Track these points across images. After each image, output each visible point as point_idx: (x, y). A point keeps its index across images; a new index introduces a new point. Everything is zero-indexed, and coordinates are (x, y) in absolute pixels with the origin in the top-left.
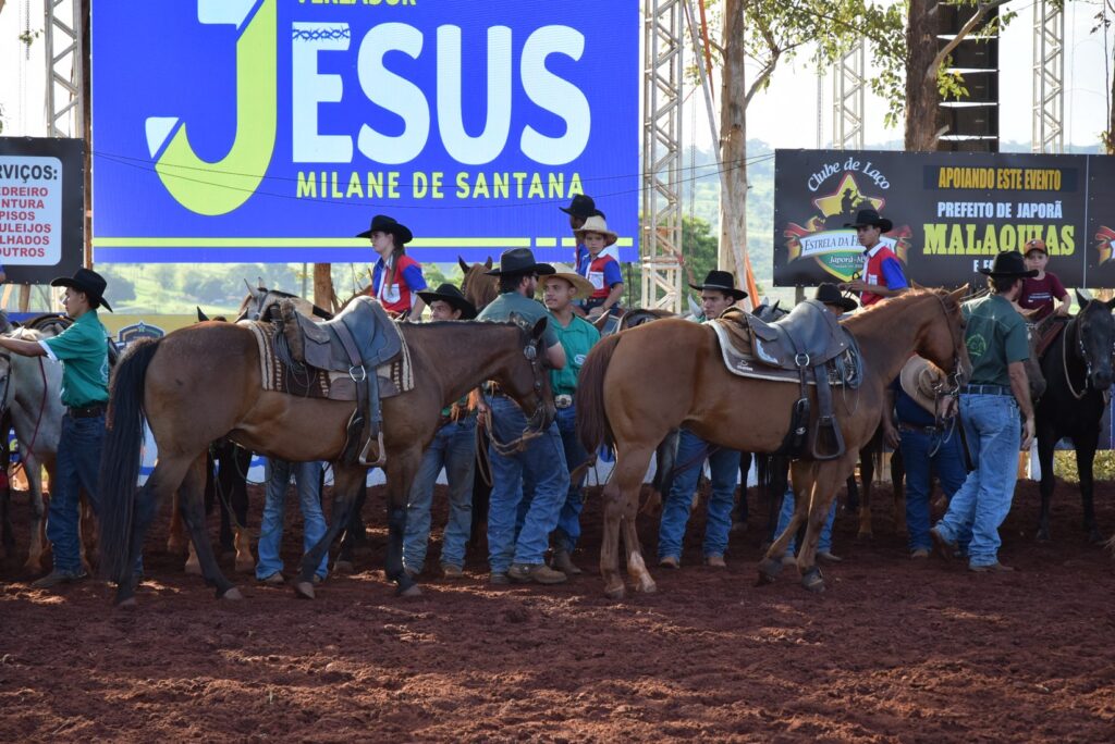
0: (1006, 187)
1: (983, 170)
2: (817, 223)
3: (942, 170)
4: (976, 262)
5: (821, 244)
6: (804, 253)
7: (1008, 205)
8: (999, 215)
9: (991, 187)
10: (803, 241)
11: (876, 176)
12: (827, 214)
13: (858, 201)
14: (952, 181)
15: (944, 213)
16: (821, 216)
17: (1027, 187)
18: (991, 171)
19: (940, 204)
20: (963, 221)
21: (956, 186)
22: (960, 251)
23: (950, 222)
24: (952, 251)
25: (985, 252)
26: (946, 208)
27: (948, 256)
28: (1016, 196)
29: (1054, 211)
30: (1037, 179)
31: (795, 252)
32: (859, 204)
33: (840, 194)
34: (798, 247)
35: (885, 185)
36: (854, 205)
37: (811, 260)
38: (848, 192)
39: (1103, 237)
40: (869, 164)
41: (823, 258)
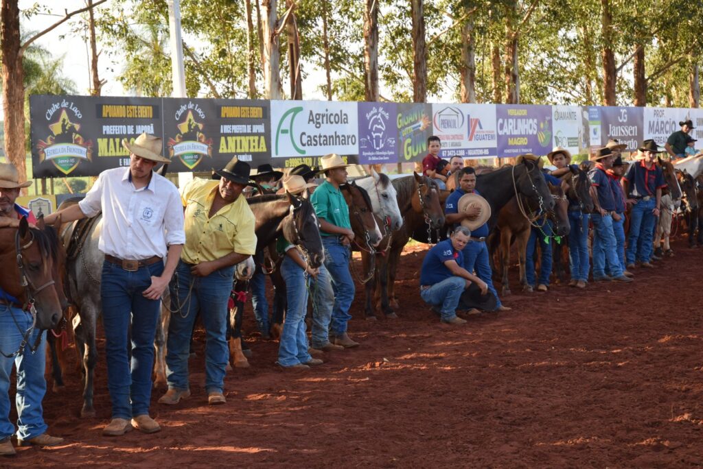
0: (131, 116)
1: (121, 107)
2: (51, 139)
3: (104, 106)
4: (120, 160)
5: (54, 151)
6: (47, 158)
7: (132, 126)
8: (129, 133)
9: (124, 116)
10: (45, 150)
11: (76, 110)
12: (55, 134)
13: (69, 126)
14: (108, 113)
15: (106, 132)
16: (53, 135)
17: (139, 116)
18: (124, 107)
19: (104, 127)
20: (114, 136)
21: (110, 116)
22: (114, 154)
23: (109, 137)
24: (110, 154)
25: (124, 154)
26: (107, 129)
27: (108, 157)
28: (135, 121)
29: (150, 129)
30: (143, 112)
31: (42, 158)
32: (69, 127)
33: (60, 122)
34: (44, 154)
35: (80, 116)
36: (67, 128)
37: (50, 161)
38: (64, 120)
39: (170, 144)
40: (72, 104)
41: (56, 160)
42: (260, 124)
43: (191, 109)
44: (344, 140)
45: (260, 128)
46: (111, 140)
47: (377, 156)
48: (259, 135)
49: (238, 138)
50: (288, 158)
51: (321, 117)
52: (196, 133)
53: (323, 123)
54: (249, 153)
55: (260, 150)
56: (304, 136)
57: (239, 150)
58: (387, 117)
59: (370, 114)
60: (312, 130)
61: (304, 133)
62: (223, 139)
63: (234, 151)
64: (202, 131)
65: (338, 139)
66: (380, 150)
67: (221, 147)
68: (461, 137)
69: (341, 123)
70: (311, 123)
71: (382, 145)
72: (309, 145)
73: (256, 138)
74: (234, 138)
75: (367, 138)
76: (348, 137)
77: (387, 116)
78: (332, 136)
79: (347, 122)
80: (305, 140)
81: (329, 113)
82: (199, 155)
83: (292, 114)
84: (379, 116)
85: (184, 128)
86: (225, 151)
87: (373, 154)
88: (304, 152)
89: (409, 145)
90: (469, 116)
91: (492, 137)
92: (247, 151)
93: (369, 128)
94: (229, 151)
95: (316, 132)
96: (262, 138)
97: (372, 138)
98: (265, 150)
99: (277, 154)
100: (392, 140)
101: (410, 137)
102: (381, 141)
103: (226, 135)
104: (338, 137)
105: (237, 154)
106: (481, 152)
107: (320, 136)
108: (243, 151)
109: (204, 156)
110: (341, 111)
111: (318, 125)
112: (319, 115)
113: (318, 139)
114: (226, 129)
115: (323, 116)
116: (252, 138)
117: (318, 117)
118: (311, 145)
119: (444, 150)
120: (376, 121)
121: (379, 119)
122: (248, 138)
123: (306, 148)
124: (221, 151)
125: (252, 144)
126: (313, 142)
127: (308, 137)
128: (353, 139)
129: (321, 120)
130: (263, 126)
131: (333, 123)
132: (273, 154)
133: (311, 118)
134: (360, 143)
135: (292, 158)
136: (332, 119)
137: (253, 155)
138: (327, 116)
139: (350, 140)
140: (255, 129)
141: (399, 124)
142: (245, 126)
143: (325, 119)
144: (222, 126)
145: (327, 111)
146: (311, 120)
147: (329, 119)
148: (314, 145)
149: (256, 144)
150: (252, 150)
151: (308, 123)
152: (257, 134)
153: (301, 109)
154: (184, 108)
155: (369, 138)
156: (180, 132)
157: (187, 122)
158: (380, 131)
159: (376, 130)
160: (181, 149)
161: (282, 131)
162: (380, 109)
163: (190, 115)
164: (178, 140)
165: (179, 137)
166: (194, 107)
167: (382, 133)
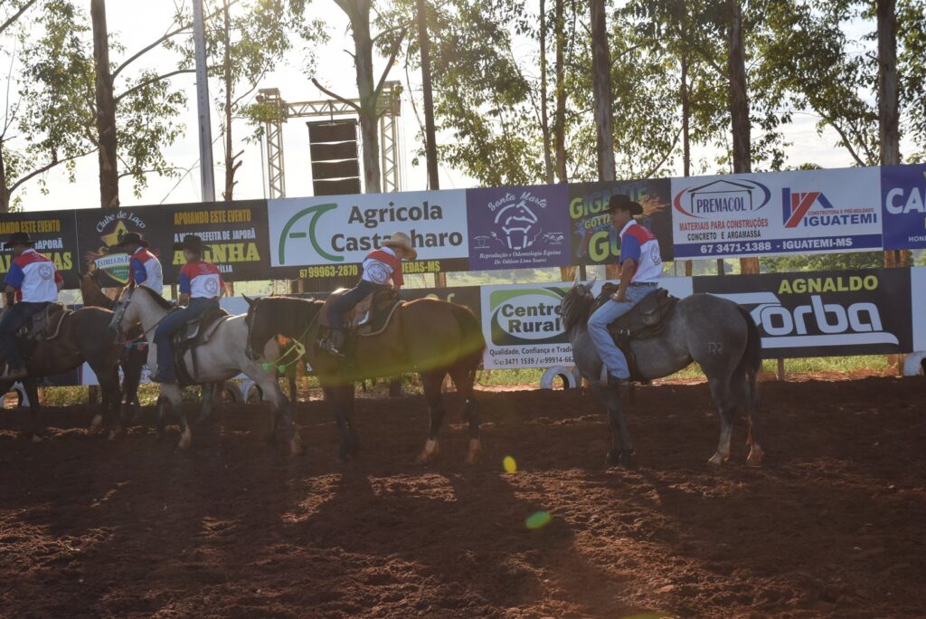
1: (13, 223)
18: (18, 222)
20: (4, 254)
29: (58, 244)
30: (45, 226)
39: (90, 258)
42: (250, 229)
43: (122, 219)
44: (434, 240)
45: (250, 234)
47: (513, 258)
48: (246, 242)
50: (307, 267)
51: (378, 213)
53: (382, 220)
54: (227, 263)
55: (248, 259)
56: (339, 239)
58: (543, 205)
59: (498, 204)
60: (358, 230)
61: (342, 236)
65: (417, 240)
66: (523, 251)
67: (176, 258)
68: (763, 223)
69: (426, 218)
70: (356, 223)
71: (526, 243)
72: (349, 249)
73: (241, 246)
75: (490, 235)
76: (442, 237)
77: (542, 203)
79: (440, 217)
80: (341, 243)
81: (396, 208)
83: (313, 213)
84: (522, 204)
85: (112, 239)
87: (504, 255)
88: (342, 258)
89: (601, 240)
90: (786, 192)
91: (867, 219)
92: (223, 260)
95: (370, 233)
96: (252, 247)
97: (503, 235)
98: (257, 258)
99: (282, 261)
100: (557, 236)
101: (606, 228)
102: (526, 238)
104: (420, 237)
106: (824, 243)
107: (376, 238)
110: (426, 204)
111: (372, 224)
112: (374, 212)
113: (371, 242)
115: (382, 212)
116: (231, 246)
117: (370, 214)
118: (356, 248)
119: (704, 244)
120: (515, 212)
121: (521, 208)
122: (224, 246)
123: (346, 253)
124: (175, 263)
125: (232, 253)
126: (359, 245)
127: (348, 239)
128: (455, 239)
129: (377, 218)
130: (253, 231)
131: (405, 219)
132: (275, 263)
133: (355, 216)
134: (472, 243)
135: (313, 266)
136: (404, 214)
137: (235, 265)
138: (392, 211)
139: (446, 240)
140: (237, 235)
141: (576, 212)
142: (219, 233)
143: (387, 216)
144: (176, 235)
145: (391, 204)
146: (355, 219)
147: (396, 215)
148: (362, 249)
149: (240, 252)
150: (232, 259)
151: (350, 222)
152: (242, 240)
153: (334, 206)
154: (111, 218)
155: (495, 235)
156: (105, 245)
157: (116, 233)
158: (524, 224)
159: (514, 224)
160: (107, 262)
161: (293, 236)
162: (525, 196)
163: (121, 226)
164: (101, 253)
165: (104, 250)
166: (128, 216)
167: (530, 227)
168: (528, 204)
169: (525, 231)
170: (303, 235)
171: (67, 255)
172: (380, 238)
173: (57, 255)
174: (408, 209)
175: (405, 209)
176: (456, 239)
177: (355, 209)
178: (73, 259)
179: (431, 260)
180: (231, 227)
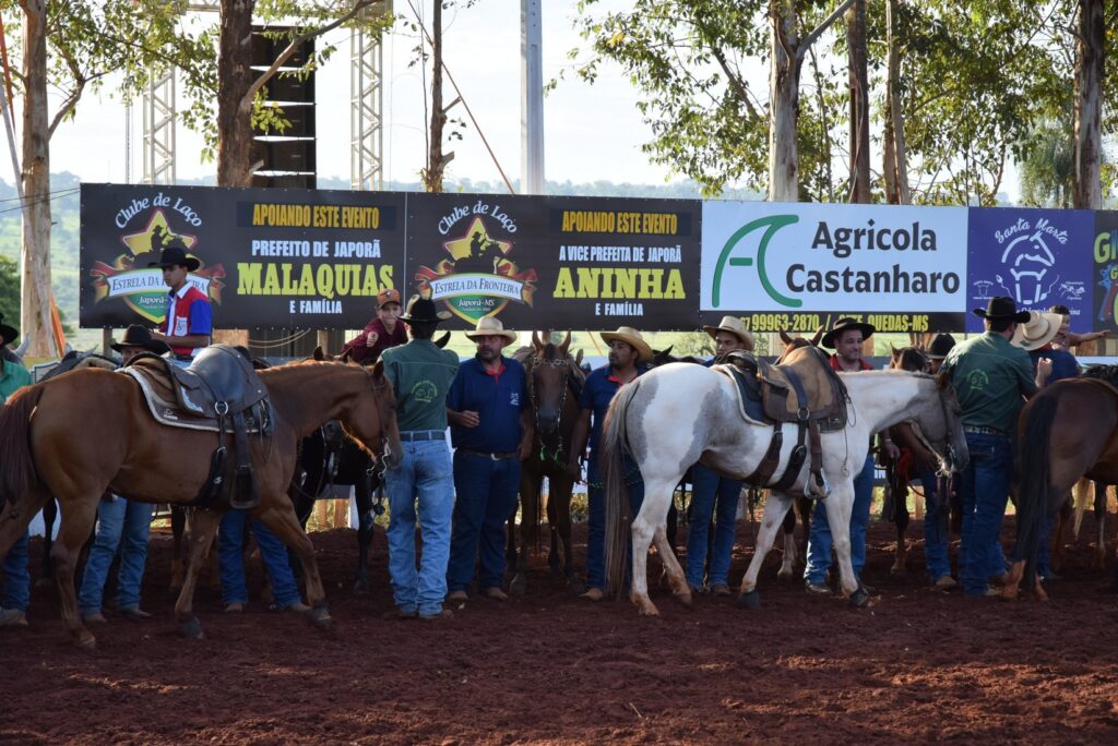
0: (323, 225)
1: (299, 207)
2: (125, 261)
3: (257, 207)
4: (292, 303)
5: (130, 283)
6: (112, 293)
7: (326, 243)
8: (316, 254)
9: (307, 224)
10: (110, 280)
11: (188, 213)
12: (136, 252)
13: (168, 238)
14: (266, 219)
15: (258, 251)
16: (130, 254)
17: (344, 225)
18: (307, 208)
19: (255, 242)
20: (279, 261)
21: (271, 223)
22: (276, 291)
23: (265, 261)
24: (267, 291)
25: (302, 292)
26: (261, 246)
27: (262, 297)
28: (333, 235)
29: (372, 249)
30: (355, 217)
31: (102, 292)
32: (169, 242)
33: (150, 232)
34: (106, 286)
35: (197, 222)
36: (164, 242)
37: (119, 300)
38: (158, 229)
39: (423, 277)
40: (180, 200)
41: (132, 297)
42: (674, 246)
43: (481, 215)
44: (923, 283)
45: (673, 255)
46: (272, 268)
48: (667, 267)
49: (608, 273)
50: (749, 313)
51: (852, 235)
52: (493, 259)
53: (857, 246)
54: (636, 301)
55: (668, 295)
56: (797, 273)
57: (607, 293)
58: (1063, 241)
59: (1008, 233)
60: (824, 260)
61: (801, 267)
62: (565, 273)
63: (593, 294)
64: (509, 256)
65: (901, 280)
66: (1034, 307)
67: (559, 286)
69: (915, 247)
70: (822, 248)
71: (1040, 296)
72: (811, 289)
73: (658, 274)
74: (596, 272)
75: (994, 280)
76: (934, 277)
77: (1062, 237)
78: (886, 275)
79: (933, 247)
80: (800, 278)
81: (877, 229)
82: (497, 300)
83: (765, 229)
84: (1037, 236)
85: (461, 249)
86: (570, 294)
88: (798, 303)
92: (631, 294)
93: (1004, 260)
94: (581, 294)
95: (840, 265)
96: (675, 275)
97: (1010, 281)
98: (681, 295)
99: (715, 301)
100: (1077, 287)
102: (1039, 287)
103: (573, 266)
104: (905, 276)
105: (603, 301)
107: (847, 274)
108: (619, 295)
109: (512, 303)
110: (916, 226)
111: (842, 252)
112: (847, 232)
113: (841, 280)
114: (576, 253)
115: (859, 234)
116: (645, 273)
117: (842, 235)
118: (819, 288)
120: (1027, 247)
121: (1036, 242)
122: (633, 272)
123: (805, 296)
124: (557, 294)
125: (645, 283)
126: (824, 283)
127: (811, 273)
128: (949, 282)
129: (851, 242)
130: (679, 251)
131: (887, 248)
132: (706, 304)
133: (822, 237)
134: (971, 291)
135: (759, 313)
136: (887, 240)
137: (647, 303)
138: (871, 232)
139: (939, 283)
140: (656, 255)
141: (1102, 253)
142: (628, 249)
143: (864, 240)
144: (563, 248)
145: (871, 223)
146: (822, 242)
147: (876, 240)
148: (828, 290)
149: (657, 284)
150: (644, 294)
151: (815, 246)
152: (661, 265)
153: (793, 219)
154: (463, 212)
155: (1000, 280)
156: (449, 256)
157: (469, 238)
158: (1038, 267)
159: (1026, 265)
160: (451, 287)
161: (734, 262)
162: (1042, 224)
163: (478, 226)
164: (442, 271)
165: (446, 266)
166: (490, 211)
167: (1044, 271)
168: (1045, 236)
169: (1039, 277)
170: (748, 262)
171: (387, 269)
172: (852, 274)
173: (370, 269)
174: (893, 232)
175: (888, 231)
176: (951, 283)
177: (823, 227)
178: (396, 278)
179: (918, 314)
180: (647, 241)
